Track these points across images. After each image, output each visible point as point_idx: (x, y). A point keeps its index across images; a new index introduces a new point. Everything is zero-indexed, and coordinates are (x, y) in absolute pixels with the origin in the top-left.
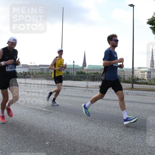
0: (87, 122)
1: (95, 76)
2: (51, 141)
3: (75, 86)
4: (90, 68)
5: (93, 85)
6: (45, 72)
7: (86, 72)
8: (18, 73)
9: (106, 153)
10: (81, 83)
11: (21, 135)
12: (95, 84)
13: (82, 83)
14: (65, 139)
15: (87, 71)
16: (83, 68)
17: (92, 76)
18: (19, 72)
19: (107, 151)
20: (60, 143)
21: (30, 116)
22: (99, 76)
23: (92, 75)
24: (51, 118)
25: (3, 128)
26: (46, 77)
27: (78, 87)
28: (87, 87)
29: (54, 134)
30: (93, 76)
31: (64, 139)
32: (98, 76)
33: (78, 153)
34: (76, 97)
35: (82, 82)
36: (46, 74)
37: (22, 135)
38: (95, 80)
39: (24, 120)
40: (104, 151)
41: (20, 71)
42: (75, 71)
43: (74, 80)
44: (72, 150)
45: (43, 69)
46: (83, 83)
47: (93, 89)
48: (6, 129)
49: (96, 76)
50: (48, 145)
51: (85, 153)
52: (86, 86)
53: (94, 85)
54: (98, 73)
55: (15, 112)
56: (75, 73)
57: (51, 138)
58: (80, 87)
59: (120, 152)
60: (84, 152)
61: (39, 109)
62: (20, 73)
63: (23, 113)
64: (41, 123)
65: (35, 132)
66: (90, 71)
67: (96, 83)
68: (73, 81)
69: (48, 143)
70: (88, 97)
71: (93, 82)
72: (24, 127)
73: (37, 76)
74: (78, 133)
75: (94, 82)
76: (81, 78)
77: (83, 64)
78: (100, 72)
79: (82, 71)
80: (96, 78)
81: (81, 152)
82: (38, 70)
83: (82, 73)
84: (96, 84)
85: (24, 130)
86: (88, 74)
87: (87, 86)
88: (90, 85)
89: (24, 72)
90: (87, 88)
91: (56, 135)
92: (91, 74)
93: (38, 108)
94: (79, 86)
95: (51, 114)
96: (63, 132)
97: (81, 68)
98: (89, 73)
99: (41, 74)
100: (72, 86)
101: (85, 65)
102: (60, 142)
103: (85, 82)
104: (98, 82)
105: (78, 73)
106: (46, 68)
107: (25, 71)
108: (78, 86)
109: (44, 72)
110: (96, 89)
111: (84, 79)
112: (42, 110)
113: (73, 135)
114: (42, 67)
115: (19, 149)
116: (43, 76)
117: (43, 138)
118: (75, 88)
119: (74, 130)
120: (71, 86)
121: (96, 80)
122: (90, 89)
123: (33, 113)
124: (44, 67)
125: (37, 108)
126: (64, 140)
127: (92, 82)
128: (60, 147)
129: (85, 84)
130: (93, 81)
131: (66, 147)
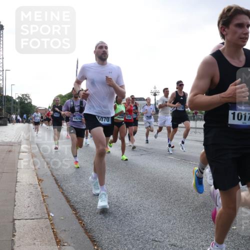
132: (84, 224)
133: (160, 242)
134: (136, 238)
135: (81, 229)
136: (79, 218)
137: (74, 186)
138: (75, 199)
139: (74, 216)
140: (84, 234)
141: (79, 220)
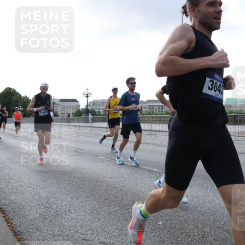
1: (237, 116)
2: (167, 221)
5: (234, 131)
6: (156, 111)
14: (189, 218)
17: (232, 116)
20: (181, 224)
21: (134, 180)
23: (233, 114)
25: (93, 197)
26: (158, 119)
30: (235, 116)
31: (187, 218)
32: (243, 116)
33: (211, 242)
36: (158, 114)
37: (121, 209)
38: (238, 123)
39: (124, 186)
44: (201, 236)
45: (153, 106)
48: (97, 199)
49: (240, 116)
50: (162, 226)
51: (223, 242)
53: (237, 131)
54: (242, 110)
57: (166, 215)
60: (220, 241)
61: (147, 170)
63: (123, 175)
66: (229, 109)
67: (240, 128)
69: (161, 223)
71: (234, 126)
72: (125, 196)
73: (144, 117)
74: (210, 210)
75: (237, 126)
80: (239, 119)
81: (216, 240)
82: (146, 108)
84: (240, 130)
85: (125, 201)
92: (231, 112)
93: (145, 167)
99: (150, 114)
109: (154, 112)
110: (240, 138)
112: (152, 171)
113: (202, 213)
114: (151, 104)
115: (116, 229)
116: (153, 117)
119: (203, 203)
121: (240, 122)
123: (139, 176)
124: (154, 104)
125: (144, 167)
126: (186, 220)
128: (181, 230)
130: (234, 124)
131: (190, 230)
132: (13, 227)
133: (89, 240)
134: (66, 238)
135: (10, 233)
136: (8, 221)
137: (3, 188)
138: (4, 201)
139: (3, 219)
140: (13, 237)
141: (8, 223)
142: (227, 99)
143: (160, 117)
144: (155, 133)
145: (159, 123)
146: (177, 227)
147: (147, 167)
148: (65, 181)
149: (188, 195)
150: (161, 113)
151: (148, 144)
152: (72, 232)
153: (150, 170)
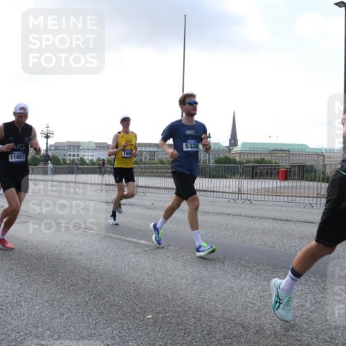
0: (239, 270)
1: (257, 166)
2: (159, 313)
3: (212, 190)
4: (247, 149)
5: (252, 188)
6: (146, 159)
7: (238, 159)
8: (87, 162)
9: (281, 341)
10: (225, 184)
11: (92, 297)
12: (256, 184)
13: (228, 184)
14: (190, 308)
15: (240, 155)
16: (229, 149)
17: (250, 167)
18: (88, 159)
19: (284, 335)
20: (179, 317)
21: (113, 256)
22: (267, 166)
23: (251, 164)
24: (158, 262)
25: (53, 283)
26: (149, 171)
27: (220, 192)
28: (240, 192)
29: (165, 296)
30: (253, 167)
31: (187, 308)
32: (264, 166)
33: (219, 340)
34: (214, 214)
35: (228, 180)
36: (148, 164)
37: (94, 298)
38: (258, 177)
39: (98, 266)
40: (276, 337)
41: (90, 158)
42: (211, 156)
43: (210, 177)
44: (205, 332)
45: (142, 152)
46: (230, 184)
47: (252, 196)
48: (59, 284)
49: (260, 166)
50: (152, 321)
51: (235, 339)
52: (237, 190)
53: (256, 187)
54: (263, 159)
55: (80, 248)
56: (212, 161)
57: (158, 305)
58: (223, 192)
59: (312, 339)
60: (231, 339)
61: (132, 242)
62: (92, 161)
63: (96, 251)
64: (136, 272)
65: (123, 292)
66: (246, 157)
67: (260, 184)
68: (207, 179)
69: (150, 316)
70: (241, 216)
71: (253, 181)
72: (100, 280)
74: (218, 296)
75: (256, 181)
76: (225, 172)
77: (230, 140)
78: (269, 158)
79: (228, 156)
80: (258, 171)
81: (225, 338)
83: (227, 160)
84: (260, 186)
85: (100, 287)
86: (242, 163)
87: (240, 190)
88: (245, 188)
89: (99, 160)
90: (238, 193)
91: (170, 298)
92: (248, 162)
93: (129, 239)
94: (221, 190)
95: (158, 251)
96: (186, 292)
97: (226, 149)
98: (244, 161)
100: (205, 191)
101: (235, 142)
102: (178, 314)
103: (234, 180)
104: (263, 181)
105: (218, 161)
106: (148, 149)
107: (102, 158)
108: (218, 190)
109: (143, 160)
110: (259, 196)
111: (232, 175)
112: (138, 243)
113: (207, 300)
115: (87, 328)
116: (140, 167)
117: (140, 306)
118: (212, 193)
119: (208, 287)
120: (204, 189)
121: (260, 176)
122: (245, 196)
123: (120, 250)
125: (127, 239)
126: (186, 311)
127: (249, 181)
128: (178, 325)
129: (234, 185)
130: (253, 178)
131: (191, 326)
142: (244, 144)
143: (150, 168)
144: (144, 190)
145: (149, 176)
146: (173, 321)
147: (132, 237)
148: (12, 259)
149: (189, 277)
150: (152, 161)
151: (133, 205)
152: (22, 334)
153: (136, 242)
